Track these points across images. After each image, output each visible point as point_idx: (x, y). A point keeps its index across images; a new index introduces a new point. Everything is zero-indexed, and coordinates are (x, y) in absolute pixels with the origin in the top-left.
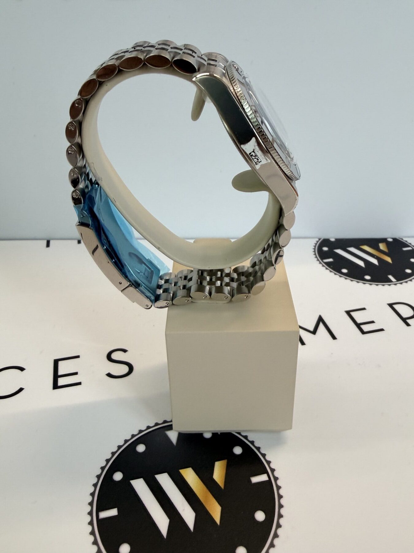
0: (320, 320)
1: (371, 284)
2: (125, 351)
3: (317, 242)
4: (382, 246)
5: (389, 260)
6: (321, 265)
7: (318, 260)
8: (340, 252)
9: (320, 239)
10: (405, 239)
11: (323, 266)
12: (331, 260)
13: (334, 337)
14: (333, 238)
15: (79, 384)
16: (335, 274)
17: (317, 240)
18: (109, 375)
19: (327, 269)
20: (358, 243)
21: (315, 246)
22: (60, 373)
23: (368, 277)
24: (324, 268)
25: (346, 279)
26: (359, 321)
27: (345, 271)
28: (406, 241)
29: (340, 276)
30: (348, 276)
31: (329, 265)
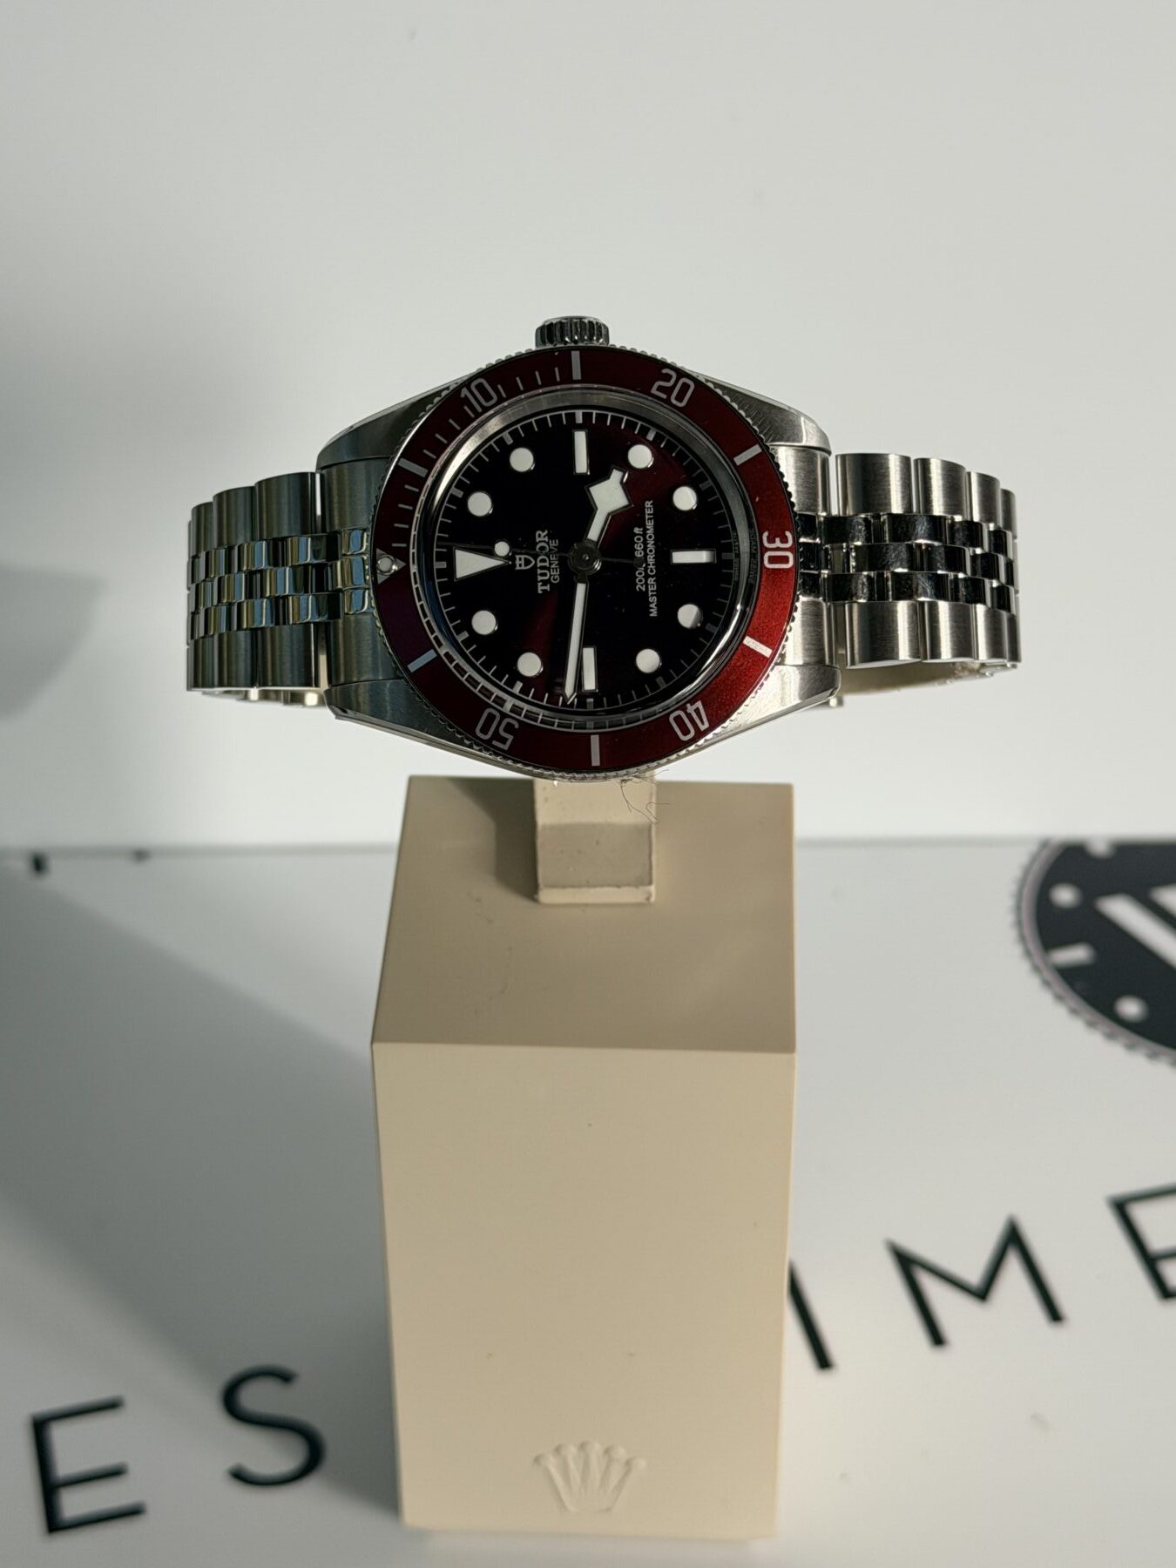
0: (1013, 1239)
2: (285, 1377)
3: (1033, 860)
6: (1037, 981)
7: (1028, 954)
8: (1123, 911)
9: (1045, 844)
11: (1046, 983)
12: (1077, 954)
13: (1054, 1313)
14: (1100, 836)
15: (134, 1512)
16: (1091, 1024)
17: (1033, 848)
18: (241, 1476)
19: (1059, 998)
21: (1021, 883)
22: (64, 1466)
24: (1048, 996)
25: (1130, 1047)
26: (1157, 1241)
27: (1131, 1008)
29: (1110, 1036)
30: (1141, 1030)
31: (1070, 977)
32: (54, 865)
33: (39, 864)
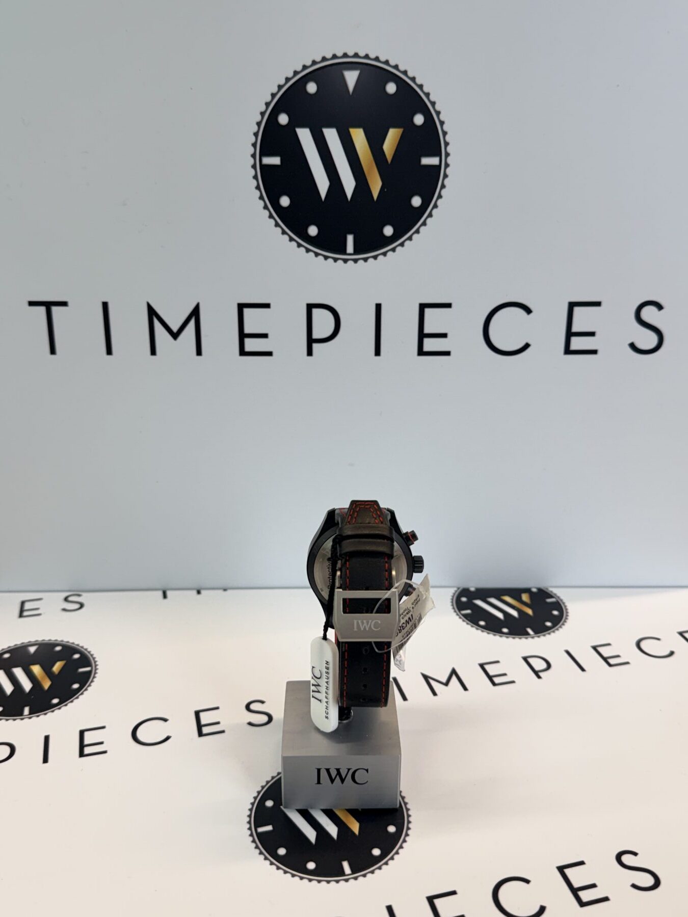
0: (454, 672)
1: (507, 637)
2: (263, 702)
3: (456, 591)
4: (525, 597)
5: (530, 612)
6: (458, 617)
7: (455, 611)
8: (479, 603)
9: (458, 588)
10: (551, 589)
11: (460, 618)
12: (469, 611)
13: (465, 689)
14: (472, 587)
15: (223, 732)
16: (472, 626)
17: (456, 589)
18: (250, 724)
19: (464, 621)
20: (498, 593)
21: (453, 597)
22: (204, 722)
23: (505, 630)
24: (461, 620)
25: (482, 631)
26: (491, 673)
27: (482, 623)
28: (552, 592)
29: (477, 629)
30: (485, 628)
31: (466, 617)
32: (203, 592)
33: (199, 592)
